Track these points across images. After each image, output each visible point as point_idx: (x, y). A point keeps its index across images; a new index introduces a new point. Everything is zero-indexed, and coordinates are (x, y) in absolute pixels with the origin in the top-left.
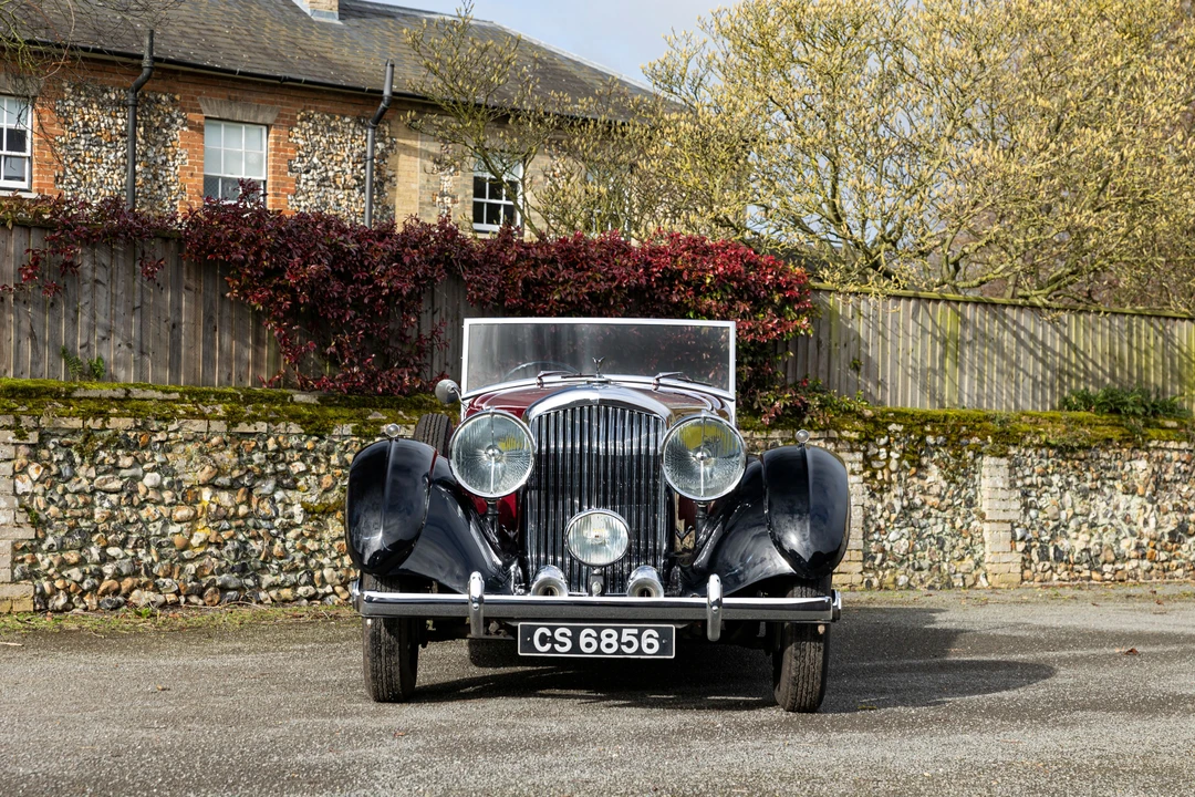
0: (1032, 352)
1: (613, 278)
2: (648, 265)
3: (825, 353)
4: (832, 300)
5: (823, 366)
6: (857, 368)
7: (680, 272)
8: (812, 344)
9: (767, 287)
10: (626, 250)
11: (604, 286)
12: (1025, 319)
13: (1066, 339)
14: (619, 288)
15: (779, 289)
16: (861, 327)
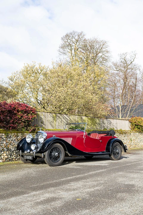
0: (65, 120)
1: (5, 109)
2: (11, 106)
3: (37, 121)
4: (38, 112)
5: (37, 123)
6: (42, 123)
7: (16, 108)
8: (36, 120)
9: (29, 111)
10: (7, 104)
11: (4, 110)
12: (65, 115)
13: (70, 119)
14: (6, 110)
15: (31, 111)
16: (42, 117)
